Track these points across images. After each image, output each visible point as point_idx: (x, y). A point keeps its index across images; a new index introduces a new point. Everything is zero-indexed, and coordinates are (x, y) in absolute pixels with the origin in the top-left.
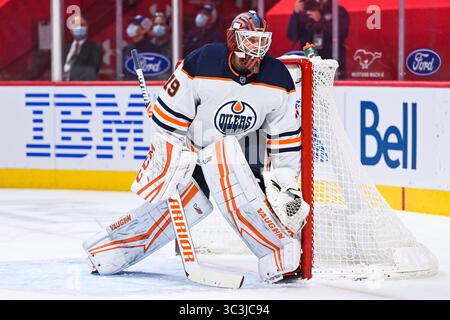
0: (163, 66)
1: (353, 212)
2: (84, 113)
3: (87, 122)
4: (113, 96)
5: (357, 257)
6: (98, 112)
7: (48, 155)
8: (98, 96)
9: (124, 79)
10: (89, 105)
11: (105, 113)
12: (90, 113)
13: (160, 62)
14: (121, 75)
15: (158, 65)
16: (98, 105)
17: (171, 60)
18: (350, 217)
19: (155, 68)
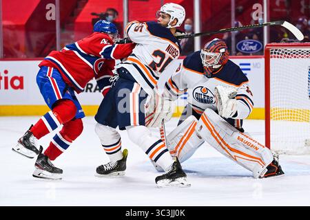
9: (236, 55)
13: (256, 45)
14: (234, 52)
15: (255, 47)
17: (263, 44)
19: (254, 48)
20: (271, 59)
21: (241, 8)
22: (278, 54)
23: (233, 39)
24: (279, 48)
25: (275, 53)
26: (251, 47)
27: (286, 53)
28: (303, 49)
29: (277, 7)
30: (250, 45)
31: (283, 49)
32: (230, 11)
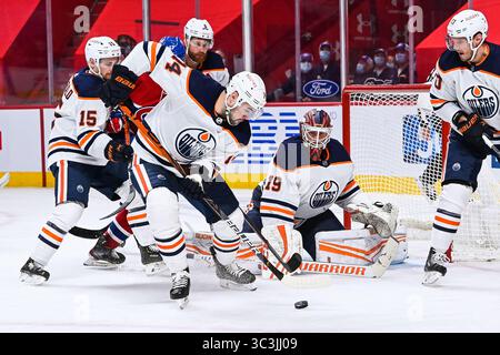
0: (333, 90)
1: (484, 207)
2: (270, 128)
3: (273, 135)
4: (294, 114)
5: (487, 242)
6: (281, 127)
7: (243, 162)
8: (281, 114)
9: (302, 101)
10: (274, 121)
11: (287, 128)
12: (275, 128)
13: (331, 87)
14: (299, 97)
15: (329, 89)
16: (282, 121)
17: (340, 84)
18: (483, 210)
19: (327, 91)
20: (351, 107)
21: (308, 35)
22: (361, 100)
23: (298, 79)
24: (361, 92)
25: (357, 99)
26: (324, 90)
27: (372, 99)
28: (402, 94)
29: (359, 34)
30: (322, 87)
31: (367, 93)
32: (294, 40)
